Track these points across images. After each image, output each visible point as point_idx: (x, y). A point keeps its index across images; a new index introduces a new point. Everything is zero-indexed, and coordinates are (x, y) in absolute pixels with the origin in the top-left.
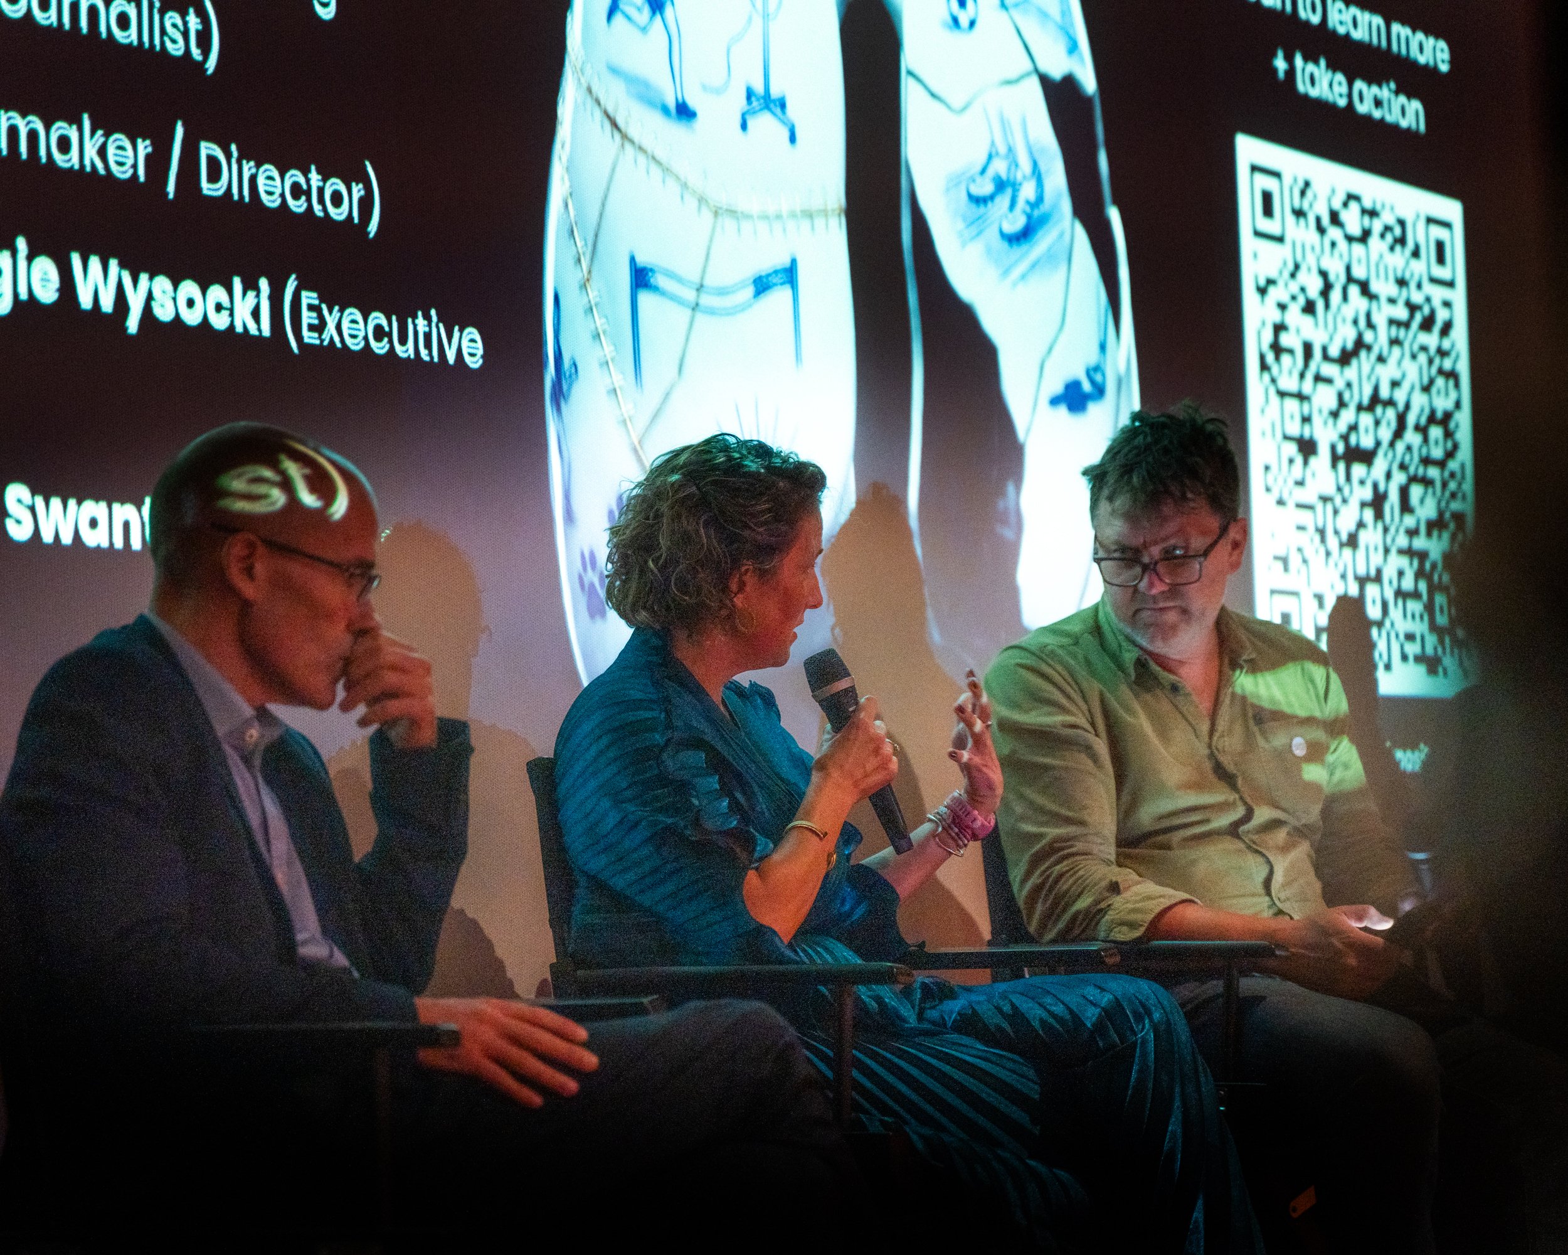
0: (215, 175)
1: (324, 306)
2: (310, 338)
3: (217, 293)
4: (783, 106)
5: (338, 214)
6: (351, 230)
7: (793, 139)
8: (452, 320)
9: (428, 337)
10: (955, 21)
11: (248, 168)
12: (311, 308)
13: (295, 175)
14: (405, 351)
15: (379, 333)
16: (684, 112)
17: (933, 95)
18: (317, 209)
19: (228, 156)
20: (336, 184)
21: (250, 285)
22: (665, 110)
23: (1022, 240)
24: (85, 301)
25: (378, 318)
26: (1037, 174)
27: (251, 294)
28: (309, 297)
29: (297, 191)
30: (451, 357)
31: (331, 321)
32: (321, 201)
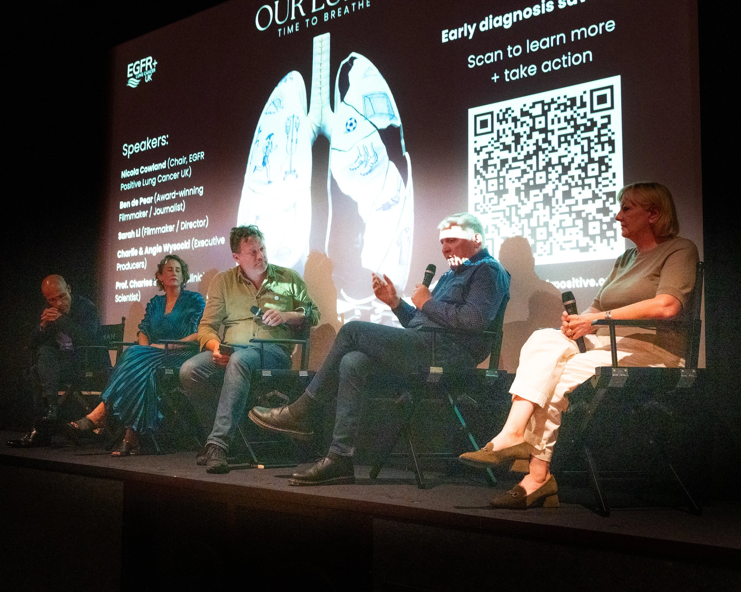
0: (183, 226)
1: (198, 241)
2: (196, 247)
3: (182, 244)
4: (295, 171)
5: (201, 226)
6: (204, 227)
7: (297, 177)
8: (219, 237)
9: (215, 241)
10: (349, 130)
11: (188, 223)
12: (196, 242)
13: (195, 222)
14: (211, 245)
15: (207, 243)
16: (269, 182)
17: (339, 151)
18: (198, 227)
19: (185, 222)
20: (201, 221)
21: (187, 241)
22: (265, 184)
23: (369, 174)
24: (165, 251)
25: (207, 240)
26: (376, 155)
27: (187, 242)
28: (196, 240)
29: (195, 224)
30: (219, 244)
31: (199, 243)
32: (199, 225)
